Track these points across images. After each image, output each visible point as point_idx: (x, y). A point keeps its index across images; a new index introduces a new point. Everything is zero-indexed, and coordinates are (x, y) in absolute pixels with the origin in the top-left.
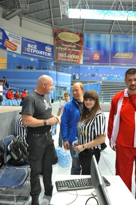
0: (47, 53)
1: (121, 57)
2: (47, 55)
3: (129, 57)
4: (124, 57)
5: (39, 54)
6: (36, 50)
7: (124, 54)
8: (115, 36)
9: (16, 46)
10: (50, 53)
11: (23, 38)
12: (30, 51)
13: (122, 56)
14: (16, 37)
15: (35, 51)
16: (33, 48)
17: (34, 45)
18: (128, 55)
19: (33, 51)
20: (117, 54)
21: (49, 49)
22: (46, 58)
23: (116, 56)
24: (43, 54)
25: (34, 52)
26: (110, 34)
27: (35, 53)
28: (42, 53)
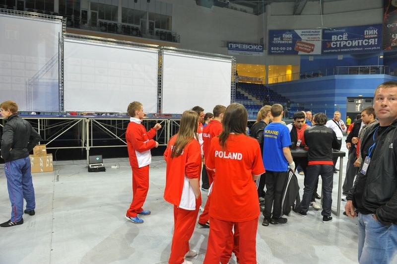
0: (367, 41)
2: (367, 43)
5: (352, 47)
6: (346, 41)
9: (313, 45)
10: (373, 40)
11: (324, 30)
12: (335, 46)
14: (313, 33)
15: (344, 44)
16: (341, 39)
17: (342, 35)
19: (340, 44)
21: (371, 32)
22: (366, 49)
24: (360, 44)
25: (342, 46)
27: (345, 47)
28: (359, 42)
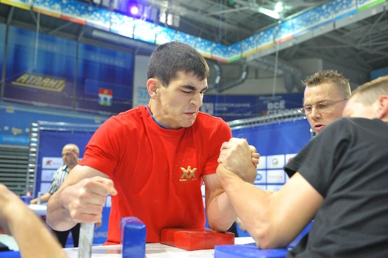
1: (34, 84)
3: (54, 87)
4: (42, 85)
7: (40, 78)
8: (21, 32)
13: (37, 83)
18: (53, 83)
20: (24, 78)
23: (20, 82)
26: (6, 22)
